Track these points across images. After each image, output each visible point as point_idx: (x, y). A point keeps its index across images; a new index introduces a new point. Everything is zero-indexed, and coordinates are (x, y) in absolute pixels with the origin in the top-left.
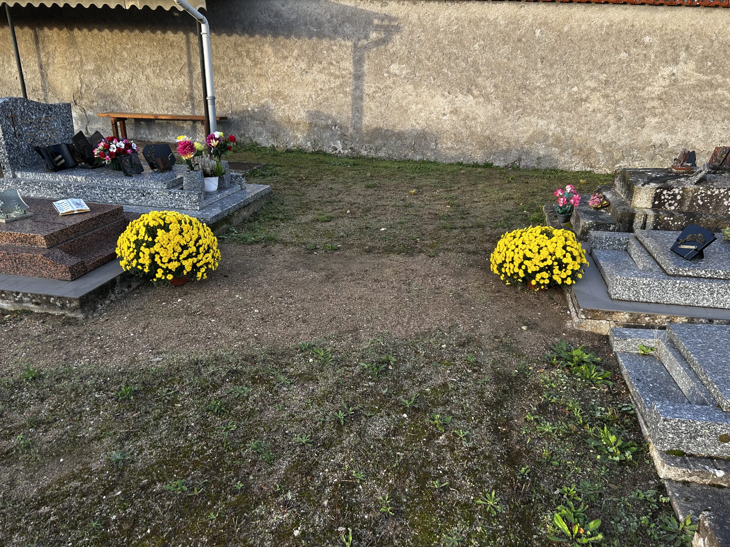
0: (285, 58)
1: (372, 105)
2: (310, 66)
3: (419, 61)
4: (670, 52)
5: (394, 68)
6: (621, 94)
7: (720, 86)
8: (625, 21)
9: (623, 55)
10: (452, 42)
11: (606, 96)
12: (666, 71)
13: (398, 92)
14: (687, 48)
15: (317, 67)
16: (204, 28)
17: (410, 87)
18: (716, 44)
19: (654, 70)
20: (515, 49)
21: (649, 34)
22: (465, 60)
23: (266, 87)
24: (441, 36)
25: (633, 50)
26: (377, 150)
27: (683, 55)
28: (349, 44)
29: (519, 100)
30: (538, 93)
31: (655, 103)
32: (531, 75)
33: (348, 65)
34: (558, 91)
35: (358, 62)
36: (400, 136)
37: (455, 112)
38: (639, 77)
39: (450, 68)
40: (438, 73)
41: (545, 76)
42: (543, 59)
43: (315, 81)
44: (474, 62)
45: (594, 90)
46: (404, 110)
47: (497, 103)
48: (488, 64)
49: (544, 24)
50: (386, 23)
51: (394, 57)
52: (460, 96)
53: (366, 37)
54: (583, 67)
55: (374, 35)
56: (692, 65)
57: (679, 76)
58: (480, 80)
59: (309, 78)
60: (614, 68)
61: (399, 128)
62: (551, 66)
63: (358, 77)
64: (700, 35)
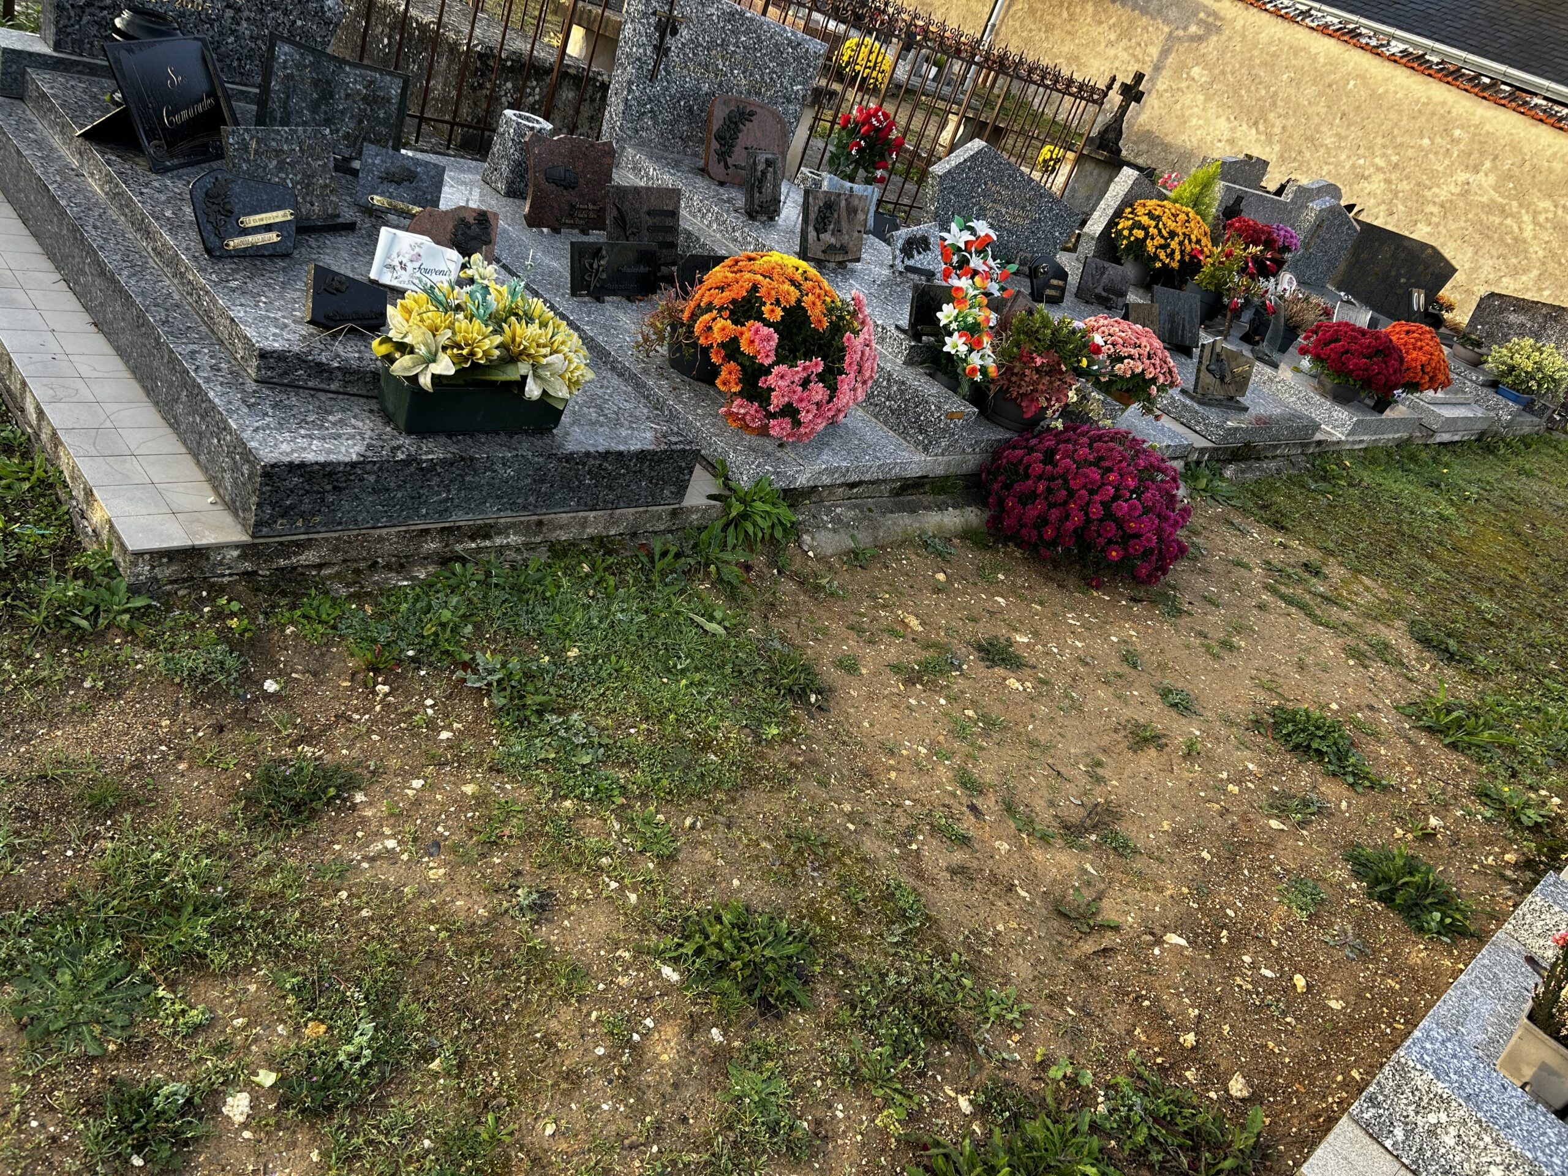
0: (1100, 23)
1: (1156, 103)
2: (1119, 39)
3: (1223, 73)
4: (1476, 155)
5: (1196, 71)
6: (1405, 186)
7: (1512, 215)
8: (1444, 103)
9: (1426, 142)
10: (1264, 64)
11: (1388, 181)
12: (1462, 177)
13: (1187, 99)
14: (1496, 158)
17: (1200, 98)
18: (1527, 166)
19: (1450, 171)
20: (1321, 94)
21: (1462, 127)
22: (1267, 88)
23: (1068, 47)
24: (1256, 53)
25: (1438, 140)
26: (1137, 155)
27: (1488, 164)
28: (1166, 29)
29: (1300, 152)
30: (1322, 150)
31: (1436, 210)
32: (1324, 129)
33: (1154, 51)
34: (1343, 157)
35: (1165, 52)
36: (1167, 148)
37: (1231, 141)
38: (1433, 175)
39: (1249, 91)
40: (1235, 92)
41: (1338, 135)
42: (1344, 115)
43: (1116, 57)
44: (1275, 94)
45: (1379, 169)
46: (1183, 121)
47: (1277, 148)
48: (1287, 100)
49: (1362, 77)
50: (1211, 20)
51: (1203, 58)
52: (1245, 127)
53: (1185, 28)
54: (1380, 141)
55: (1193, 29)
56: (1492, 179)
57: (1474, 187)
58: (1271, 116)
59: (1111, 52)
60: (1410, 153)
61: (1168, 140)
62: (1349, 126)
64: (1514, 147)
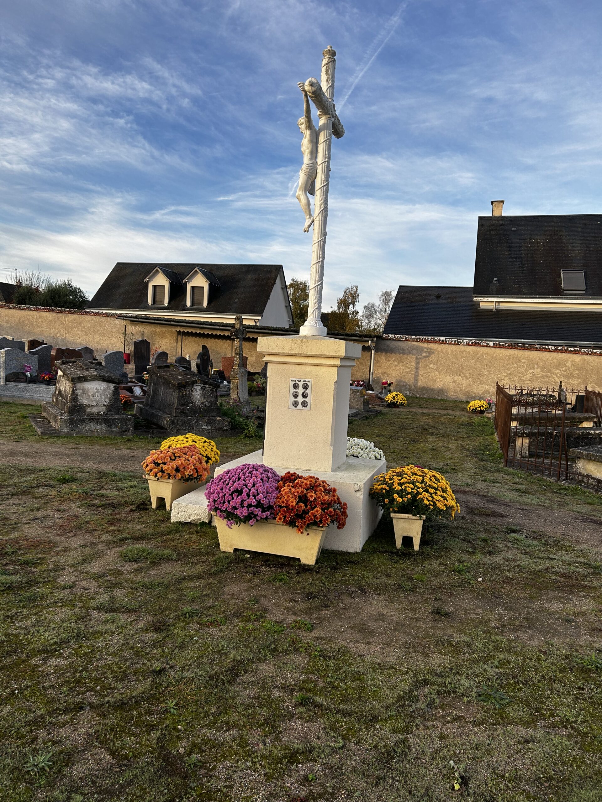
0: (389, 361)
1: (422, 378)
2: (399, 364)
3: (441, 364)
4: (531, 365)
5: (431, 366)
6: (515, 378)
7: (550, 377)
8: (515, 354)
9: (515, 365)
10: (453, 358)
11: (510, 379)
12: (531, 371)
13: (433, 374)
14: (537, 364)
15: (401, 364)
16: (373, 352)
17: (437, 373)
18: (547, 363)
19: (526, 371)
20: (477, 361)
21: (523, 359)
22: (458, 364)
23: (380, 371)
24: (449, 356)
25: (519, 364)
26: (423, 395)
27: (536, 366)
28: (414, 357)
29: (479, 379)
30: (485, 377)
31: (528, 382)
32: (482, 370)
33: (414, 364)
34: (493, 376)
35: (417, 363)
36: (433, 390)
37: (454, 382)
38: (522, 373)
39: (452, 367)
40: (448, 368)
41: (488, 371)
42: (487, 365)
43: (400, 369)
44: (462, 365)
45: (506, 376)
46: (435, 381)
47: (470, 380)
48: (467, 365)
49: (487, 353)
50: (429, 350)
51: (431, 362)
52: (456, 377)
53: (421, 355)
54: (501, 369)
55: (424, 354)
56: (539, 370)
57: (536, 373)
58: (464, 371)
59: (398, 368)
60: (513, 369)
61: (432, 387)
62: (490, 368)
63: (417, 368)
64: (540, 359)
